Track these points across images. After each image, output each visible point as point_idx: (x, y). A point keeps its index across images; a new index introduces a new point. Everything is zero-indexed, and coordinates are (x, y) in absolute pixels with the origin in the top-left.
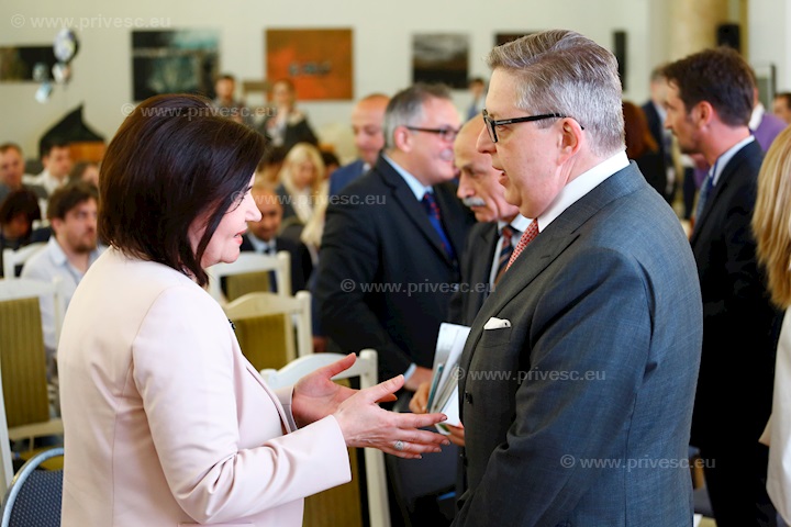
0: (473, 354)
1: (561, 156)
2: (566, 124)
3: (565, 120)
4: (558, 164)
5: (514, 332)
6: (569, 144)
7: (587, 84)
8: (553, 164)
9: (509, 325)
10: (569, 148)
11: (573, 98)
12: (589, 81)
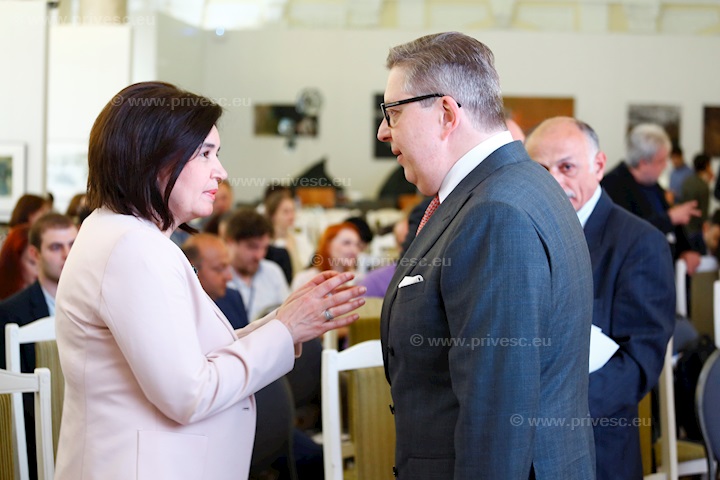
0: (390, 312)
1: (443, 132)
2: (445, 102)
3: (444, 98)
4: (442, 138)
5: (427, 285)
6: (450, 120)
7: (461, 67)
8: (438, 140)
9: (422, 279)
10: (449, 124)
11: (449, 79)
12: (463, 64)
